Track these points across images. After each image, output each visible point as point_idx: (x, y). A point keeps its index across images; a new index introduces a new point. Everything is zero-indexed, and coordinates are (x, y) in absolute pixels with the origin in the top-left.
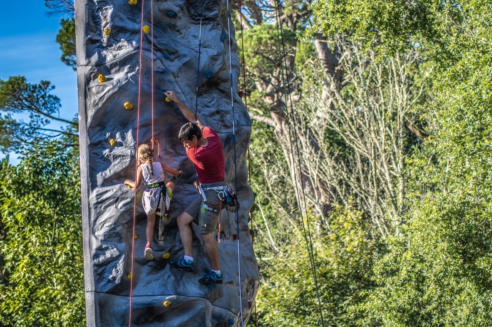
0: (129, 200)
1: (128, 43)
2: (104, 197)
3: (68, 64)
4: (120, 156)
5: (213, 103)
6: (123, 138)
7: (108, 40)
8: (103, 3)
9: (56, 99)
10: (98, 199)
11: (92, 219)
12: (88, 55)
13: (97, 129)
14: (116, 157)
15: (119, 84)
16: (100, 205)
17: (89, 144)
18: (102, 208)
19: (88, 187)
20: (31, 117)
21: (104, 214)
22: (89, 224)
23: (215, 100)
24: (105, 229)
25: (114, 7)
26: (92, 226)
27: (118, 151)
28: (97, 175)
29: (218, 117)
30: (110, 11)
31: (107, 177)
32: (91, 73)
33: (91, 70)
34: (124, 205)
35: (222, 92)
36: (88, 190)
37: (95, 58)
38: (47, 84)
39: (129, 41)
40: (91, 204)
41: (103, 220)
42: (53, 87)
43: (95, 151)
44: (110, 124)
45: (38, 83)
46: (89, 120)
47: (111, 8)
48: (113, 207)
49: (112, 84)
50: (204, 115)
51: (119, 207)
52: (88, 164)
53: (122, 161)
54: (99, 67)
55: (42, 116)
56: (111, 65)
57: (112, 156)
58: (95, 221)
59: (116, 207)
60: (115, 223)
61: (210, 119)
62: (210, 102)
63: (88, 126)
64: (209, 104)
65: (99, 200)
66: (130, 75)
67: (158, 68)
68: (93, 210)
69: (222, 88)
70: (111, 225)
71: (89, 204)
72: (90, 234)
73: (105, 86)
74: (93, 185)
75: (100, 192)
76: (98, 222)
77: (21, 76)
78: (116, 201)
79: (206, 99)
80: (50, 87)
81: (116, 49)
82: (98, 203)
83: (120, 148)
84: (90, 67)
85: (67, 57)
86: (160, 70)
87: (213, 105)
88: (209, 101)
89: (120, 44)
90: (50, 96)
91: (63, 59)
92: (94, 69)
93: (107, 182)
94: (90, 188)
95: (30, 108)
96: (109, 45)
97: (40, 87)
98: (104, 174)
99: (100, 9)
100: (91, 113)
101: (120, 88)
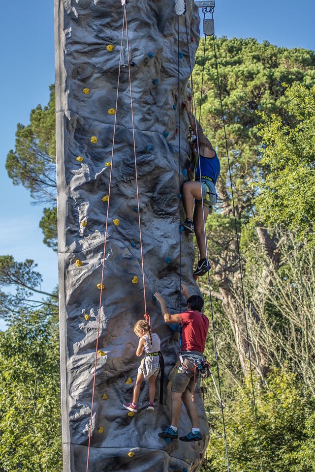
0: (100, 366)
1: (101, 233)
2: (79, 363)
3: (49, 246)
4: (93, 329)
5: (172, 284)
6: (96, 314)
7: (85, 231)
8: (80, 200)
9: (38, 274)
10: (74, 365)
11: (69, 382)
12: (68, 243)
13: (74, 305)
14: (89, 330)
15: (93, 268)
16: (76, 370)
17: (67, 318)
18: (78, 372)
19: (66, 354)
20: (18, 290)
21: (79, 378)
22: (67, 386)
23: (174, 282)
24: (80, 390)
25: (90, 203)
26: (69, 388)
27: (91, 324)
28: (74, 345)
29: (176, 296)
30: (86, 207)
31: (81, 347)
32: (70, 259)
33: (70, 256)
34: (96, 370)
35: (180, 275)
36: (66, 357)
37: (73, 246)
38: (31, 262)
39: (102, 232)
40: (68, 369)
41: (78, 383)
42: (36, 265)
43: (72, 324)
44: (85, 301)
45: (23, 261)
46: (68, 298)
47: (87, 204)
48: (86, 372)
49: (88, 268)
50: (164, 295)
51: (92, 372)
52: (67, 335)
53: (95, 333)
54: (77, 254)
55: (26, 289)
56: (87, 252)
57: (86, 329)
58: (72, 383)
59: (89, 372)
60: (88, 386)
61: (169, 298)
62: (169, 284)
63: (67, 303)
64: (168, 286)
65: (75, 366)
66: (102, 260)
67: (126, 255)
68: (70, 374)
69: (179, 272)
70: (85, 388)
71: (67, 369)
72: (67, 394)
73: (82, 270)
74: (70, 353)
75: (76, 359)
76: (74, 385)
77: (10, 255)
78: (90, 367)
79: (166, 281)
80: (33, 265)
81: (91, 238)
82: (74, 368)
83: (93, 322)
84: (69, 254)
85: (48, 240)
86: (128, 257)
87: (172, 286)
88: (169, 283)
89: (94, 234)
90: (33, 273)
91: (45, 242)
92: (73, 255)
93: (82, 351)
94: (68, 355)
95: (16, 282)
96: (86, 235)
97: (25, 265)
98: (79, 344)
99: (78, 205)
100: (69, 292)
101: (94, 272)
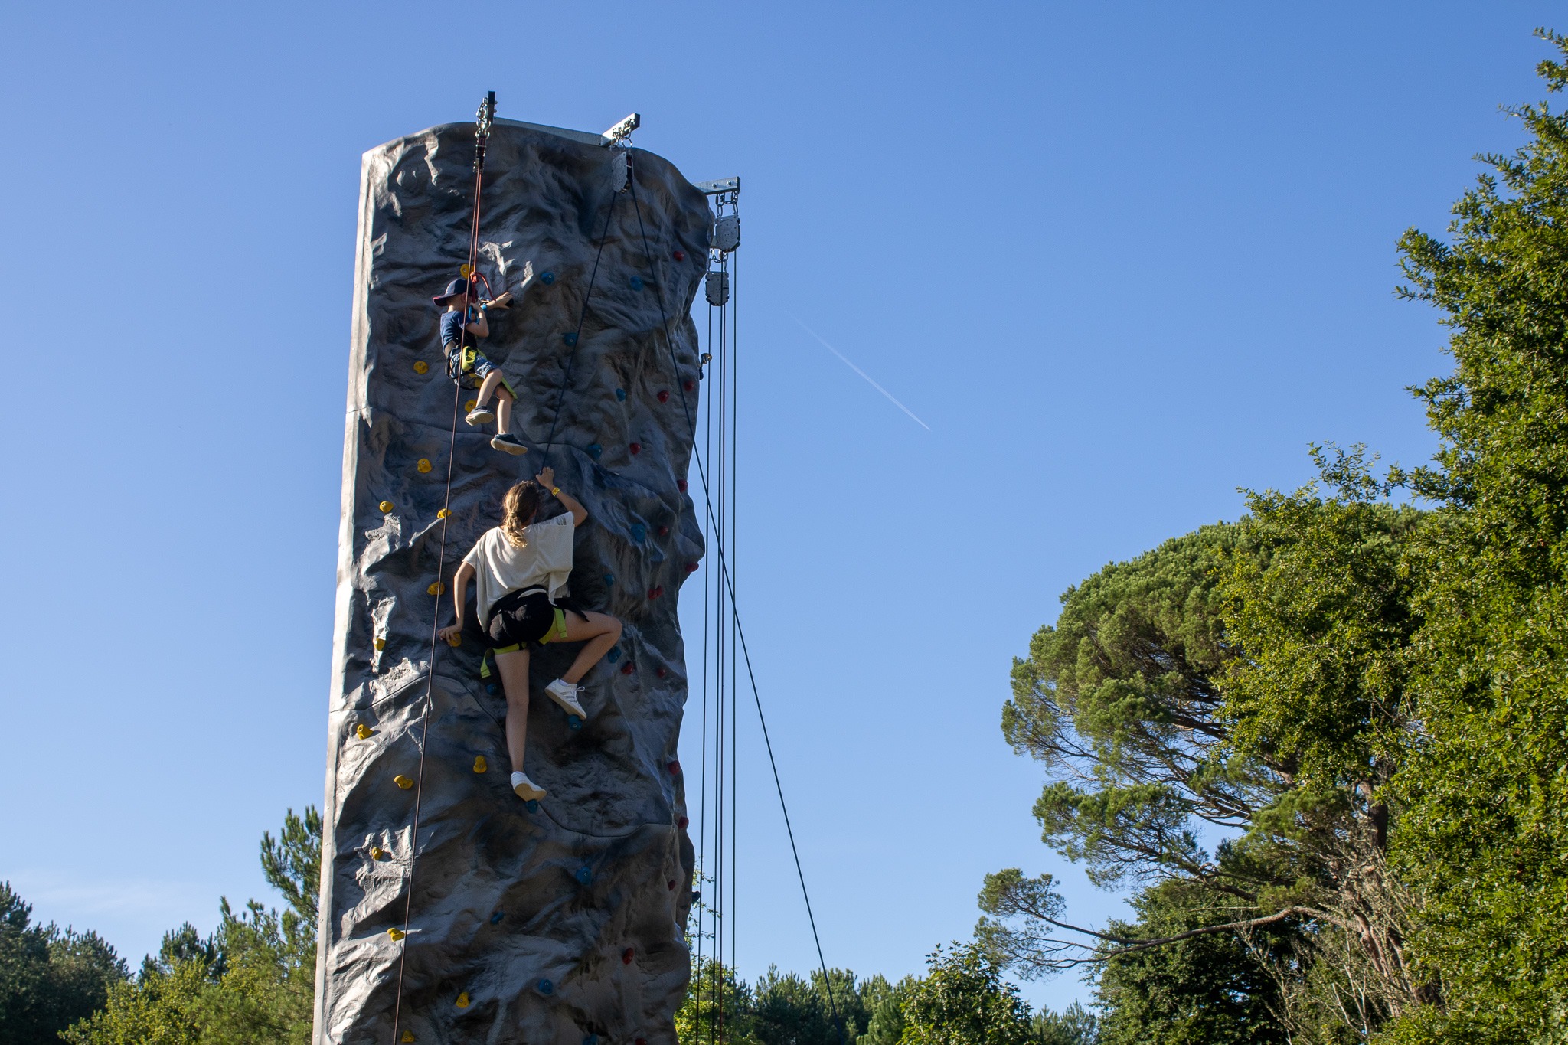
0: (388, 964)
1: (412, 663)
2: (349, 959)
4: (385, 879)
5: (588, 777)
6: (394, 843)
7: (383, 660)
8: (379, 594)
9: (1058, 897)
10: (339, 962)
11: (329, 1002)
12: (348, 690)
13: (354, 827)
14: (379, 882)
15: (387, 741)
16: (343, 975)
17: (335, 856)
18: (346, 980)
19: (328, 939)
20: (1027, 923)
21: (348, 993)
22: (323, 1011)
23: (593, 773)
24: (348, 1022)
25: (399, 600)
26: (328, 1016)
27: (383, 869)
28: (344, 917)
29: (594, 805)
30: (389, 607)
31: (360, 920)
32: (349, 723)
33: (348, 716)
34: (380, 974)
35: (611, 757)
36: (327, 946)
37: (357, 694)
38: (1048, 878)
39: (415, 661)
40: (328, 973)
41: (344, 1005)
42: (1058, 883)
43: (344, 871)
44: (376, 817)
45: (1038, 877)
46: (339, 812)
47: (391, 602)
48: (362, 979)
49: (377, 741)
50: (566, 801)
51: (371, 979)
52: (331, 895)
53: (389, 889)
54: (362, 712)
55: (1043, 922)
56: (382, 706)
57: (372, 880)
58: (334, 1005)
59: (368, 979)
60: (363, 1011)
61: (577, 808)
62: (581, 777)
63: (336, 822)
64: (579, 781)
65: (342, 965)
66: (411, 722)
67: (469, 709)
68: (330, 985)
69: (609, 750)
70: (356, 1015)
71: (326, 974)
72: (322, 1031)
73: (366, 746)
74: (336, 935)
75: (344, 950)
76: (338, 1008)
77: (1016, 868)
78: (368, 967)
79: (575, 771)
80: (1053, 883)
81: (394, 676)
82: (339, 971)
83: (388, 863)
84: (347, 712)
86: (471, 714)
87: (588, 782)
88: (581, 774)
89: (400, 667)
90: (1051, 895)
92: (354, 716)
93: (362, 930)
94: (331, 941)
95: (1027, 911)
96: (384, 670)
97: (1040, 883)
98: (355, 914)
99: (374, 604)
100: (342, 797)
101: (389, 749)
